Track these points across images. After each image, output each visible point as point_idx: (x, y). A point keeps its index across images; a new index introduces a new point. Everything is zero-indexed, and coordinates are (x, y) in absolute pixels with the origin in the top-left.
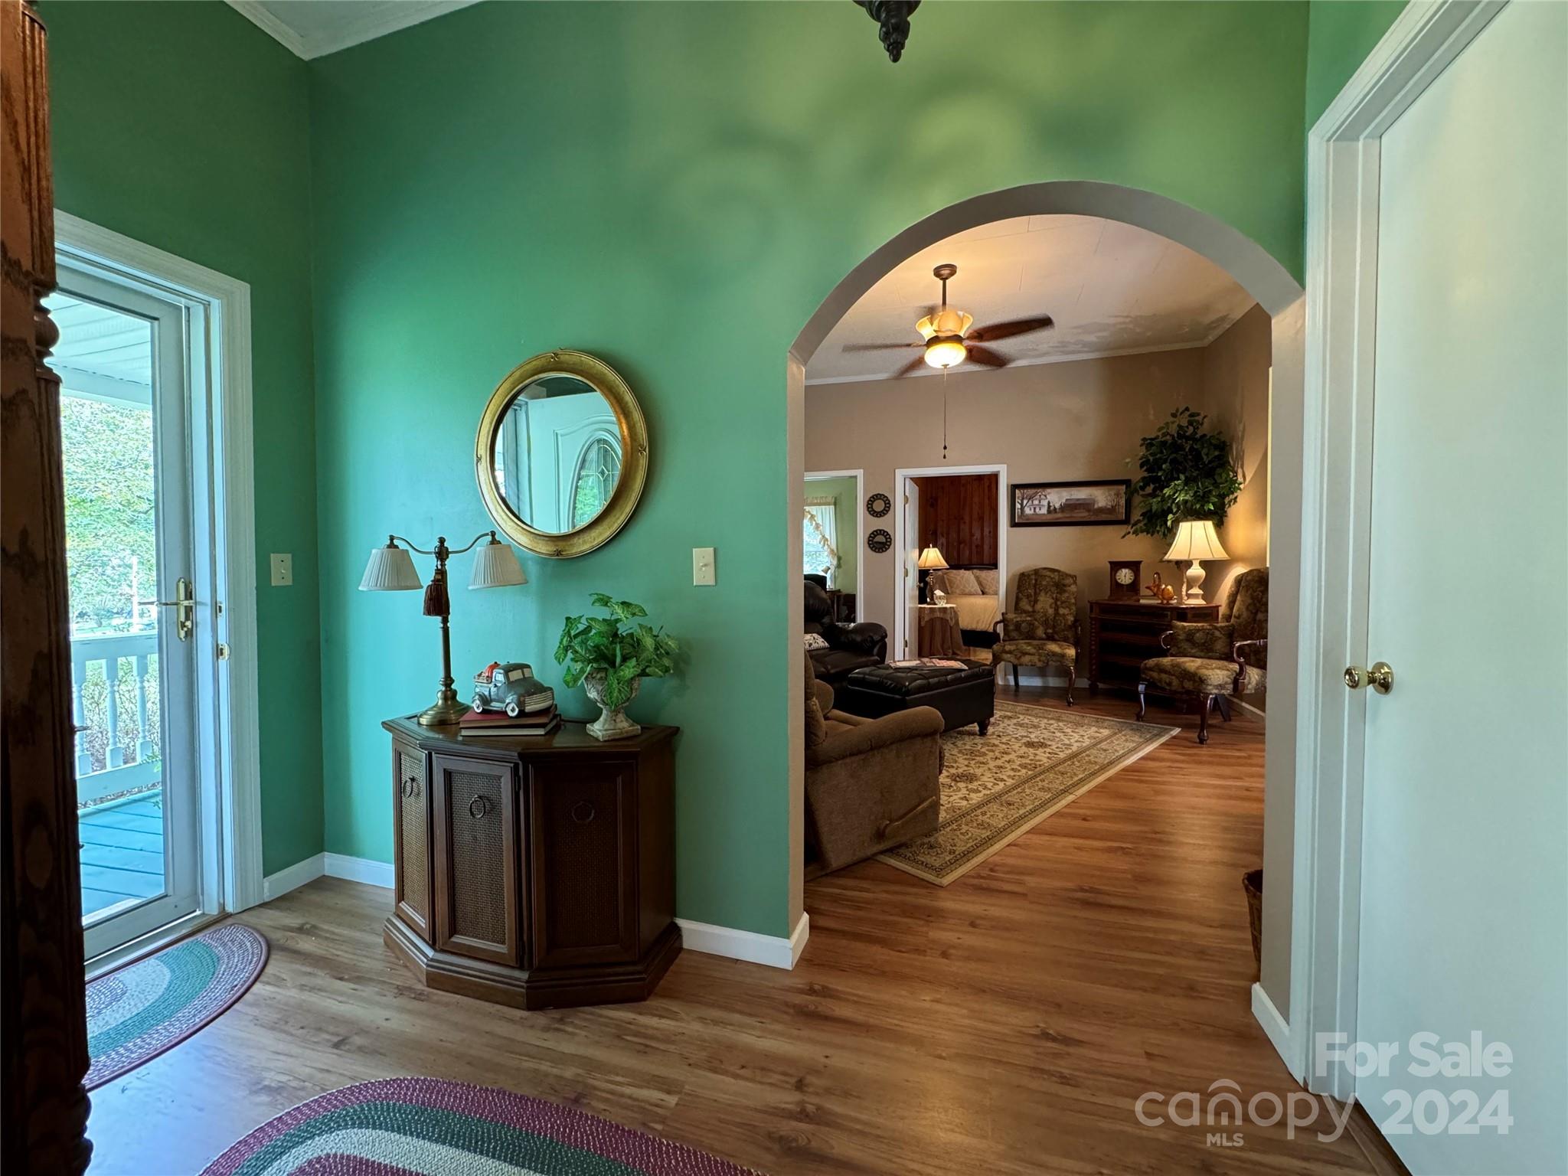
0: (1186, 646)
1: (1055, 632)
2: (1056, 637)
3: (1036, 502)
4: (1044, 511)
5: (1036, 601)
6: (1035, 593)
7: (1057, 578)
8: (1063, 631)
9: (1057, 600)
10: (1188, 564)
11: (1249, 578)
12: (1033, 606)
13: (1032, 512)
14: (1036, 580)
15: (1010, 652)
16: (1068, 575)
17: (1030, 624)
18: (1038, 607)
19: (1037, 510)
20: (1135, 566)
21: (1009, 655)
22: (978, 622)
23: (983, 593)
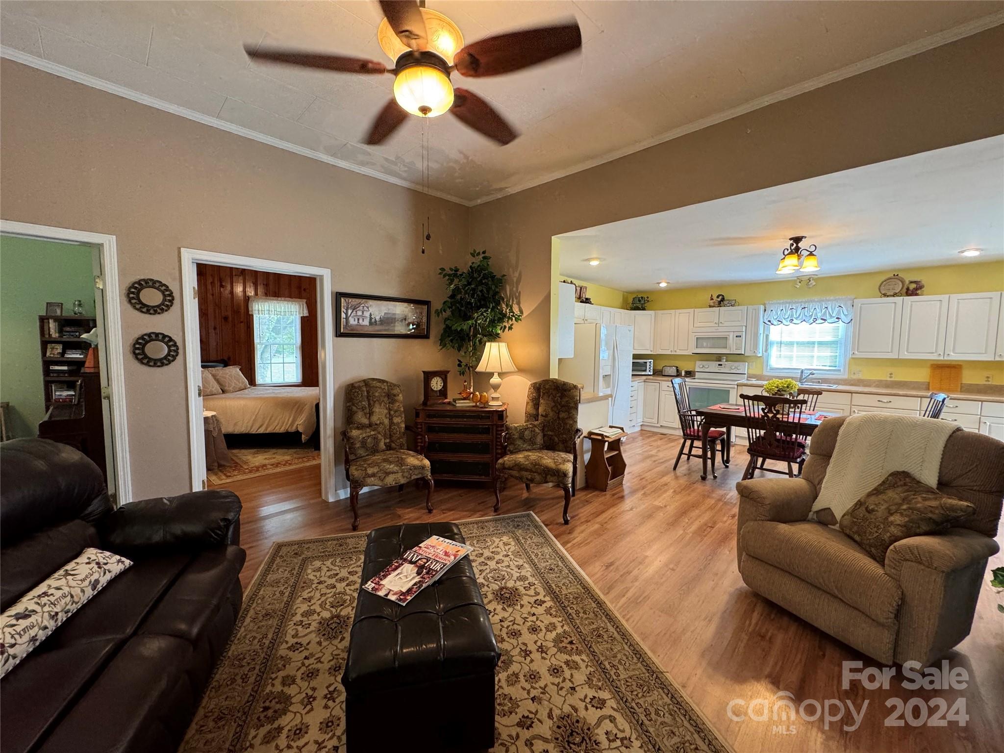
0: (519, 442)
1: (392, 441)
2: (393, 445)
3: (360, 313)
4: (366, 322)
5: (371, 413)
6: (369, 404)
7: (386, 388)
8: (399, 438)
9: (390, 410)
10: (491, 375)
11: (547, 387)
12: (369, 418)
13: (356, 322)
14: (368, 392)
15: (373, 475)
16: (395, 385)
17: (375, 438)
18: (375, 419)
19: (361, 321)
20: (443, 375)
21: (372, 479)
22: (235, 424)
23: (224, 392)
